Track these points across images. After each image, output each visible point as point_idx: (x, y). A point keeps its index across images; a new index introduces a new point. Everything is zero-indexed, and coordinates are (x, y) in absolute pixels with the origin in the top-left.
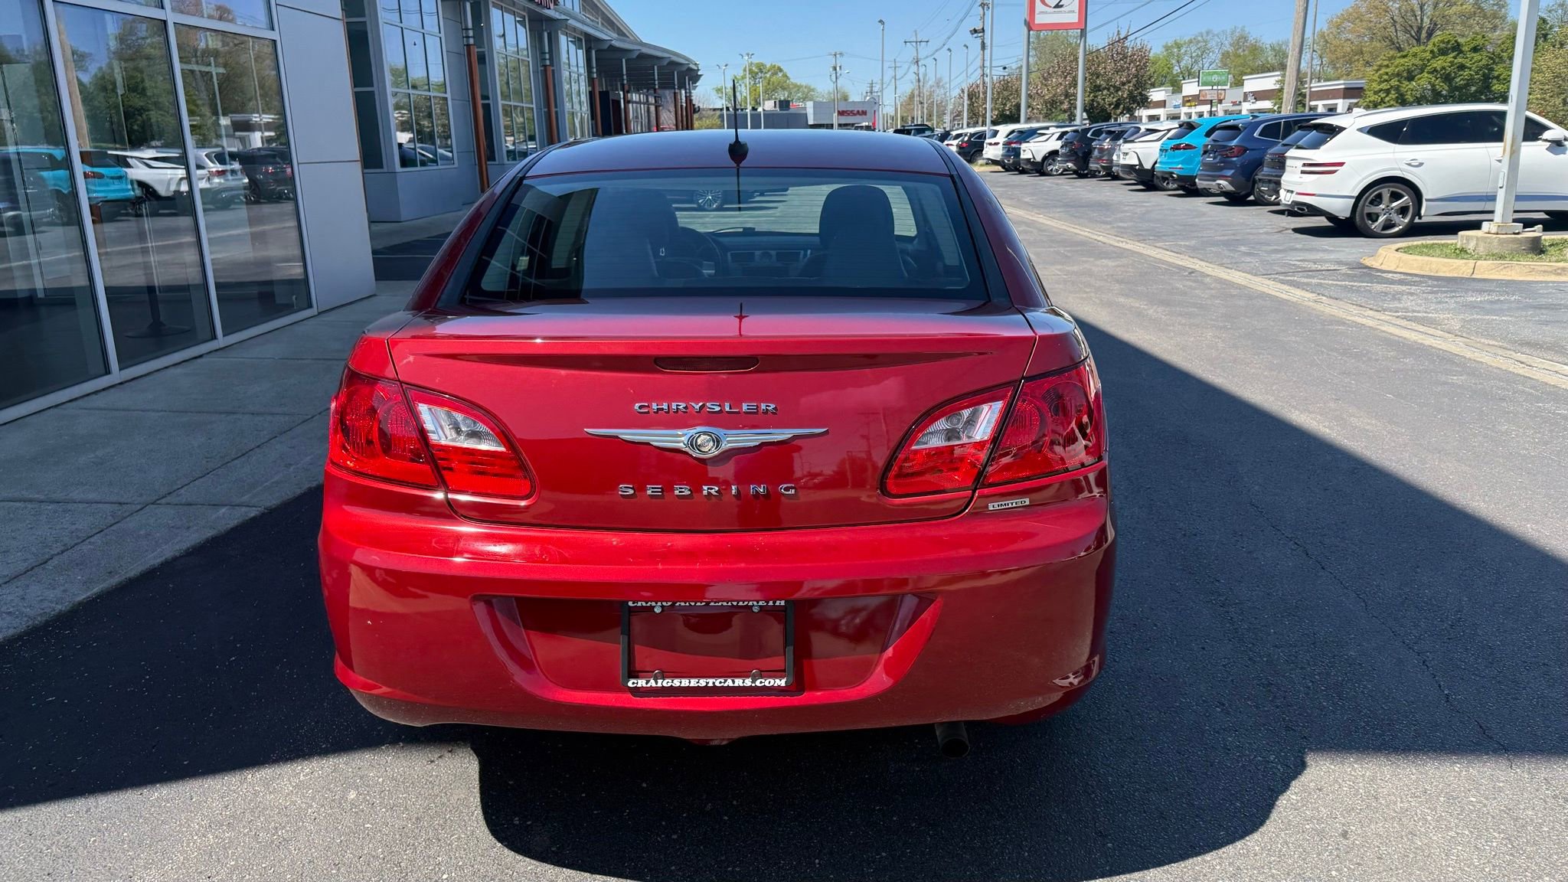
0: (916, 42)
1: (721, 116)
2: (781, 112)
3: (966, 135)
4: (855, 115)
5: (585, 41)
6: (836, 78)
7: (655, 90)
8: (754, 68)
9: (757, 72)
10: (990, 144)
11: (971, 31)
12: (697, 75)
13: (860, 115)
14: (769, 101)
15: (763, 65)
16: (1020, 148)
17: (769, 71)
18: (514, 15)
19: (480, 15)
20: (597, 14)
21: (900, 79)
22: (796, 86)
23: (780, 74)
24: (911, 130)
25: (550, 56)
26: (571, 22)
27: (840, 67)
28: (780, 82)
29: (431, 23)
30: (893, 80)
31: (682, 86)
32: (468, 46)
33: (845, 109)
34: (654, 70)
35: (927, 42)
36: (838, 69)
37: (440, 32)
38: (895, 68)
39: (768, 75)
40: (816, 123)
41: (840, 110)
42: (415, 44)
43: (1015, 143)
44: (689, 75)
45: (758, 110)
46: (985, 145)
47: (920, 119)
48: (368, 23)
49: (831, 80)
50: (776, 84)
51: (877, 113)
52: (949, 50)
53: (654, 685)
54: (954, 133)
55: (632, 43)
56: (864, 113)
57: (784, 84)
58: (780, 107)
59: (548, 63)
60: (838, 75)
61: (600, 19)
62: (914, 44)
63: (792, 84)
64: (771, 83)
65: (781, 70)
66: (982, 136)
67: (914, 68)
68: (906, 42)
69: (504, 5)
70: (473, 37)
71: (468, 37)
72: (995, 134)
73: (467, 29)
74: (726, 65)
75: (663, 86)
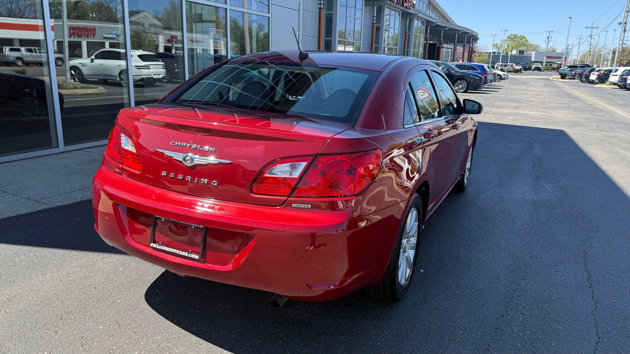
0: (592, 28)
1: (489, 56)
2: (519, 55)
3: (602, 70)
4: (555, 58)
5: (426, 22)
6: (548, 42)
7: (455, 43)
8: (512, 36)
9: (513, 38)
10: (613, 75)
11: (619, 23)
12: (477, 38)
13: (558, 58)
14: (515, 51)
15: (516, 35)
16: (627, 78)
17: (519, 38)
18: (396, 11)
19: (380, 11)
20: (438, 12)
21: (582, 44)
22: (531, 45)
23: (524, 39)
24: (578, 66)
25: (408, 28)
26: (420, 15)
27: (551, 37)
28: (523, 43)
29: (358, 13)
30: (579, 44)
31: (468, 42)
32: (373, 23)
33: (551, 56)
34: (456, 35)
35: (598, 28)
36: (550, 38)
37: (362, 18)
38: (580, 39)
39: (518, 40)
40: (535, 61)
41: (548, 56)
42: (351, 22)
43: (626, 76)
44: (473, 38)
45: (509, 54)
46: (610, 75)
47: (586, 62)
48: (333, 14)
49: (546, 43)
50: (521, 43)
51: (567, 59)
52: (606, 31)
53: (158, 247)
54: (597, 69)
55: (452, 25)
56: (560, 58)
57: (526, 44)
58: (519, 53)
59: (407, 31)
60: (549, 40)
61: (438, 14)
62: (591, 28)
63: (529, 44)
64: (519, 43)
65: (524, 37)
66: (611, 71)
67: (589, 39)
68: (586, 27)
69: (391, 8)
70: (376, 20)
71: (374, 20)
72: (617, 70)
73: (374, 17)
74: (495, 35)
75: (458, 42)
